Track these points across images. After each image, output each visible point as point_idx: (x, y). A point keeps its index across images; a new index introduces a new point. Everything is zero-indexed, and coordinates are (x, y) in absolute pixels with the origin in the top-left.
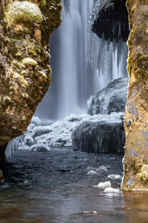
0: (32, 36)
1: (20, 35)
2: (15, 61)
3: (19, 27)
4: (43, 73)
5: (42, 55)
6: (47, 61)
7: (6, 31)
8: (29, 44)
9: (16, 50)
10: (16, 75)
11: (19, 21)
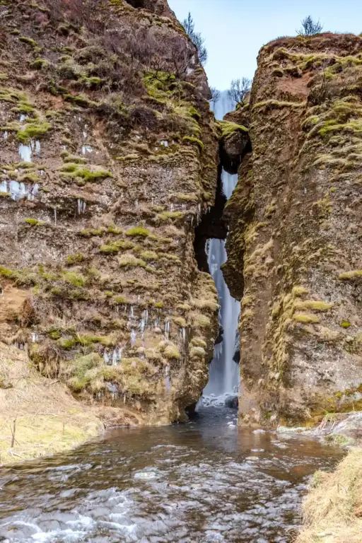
0: (201, 361)
1: (196, 360)
2: (193, 371)
3: (196, 357)
4: (206, 376)
5: (205, 368)
6: (207, 371)
7: (190, 359)
8: (199, 364)
9: (194, 366)
10: (194, 377)
11: (196, 355)
